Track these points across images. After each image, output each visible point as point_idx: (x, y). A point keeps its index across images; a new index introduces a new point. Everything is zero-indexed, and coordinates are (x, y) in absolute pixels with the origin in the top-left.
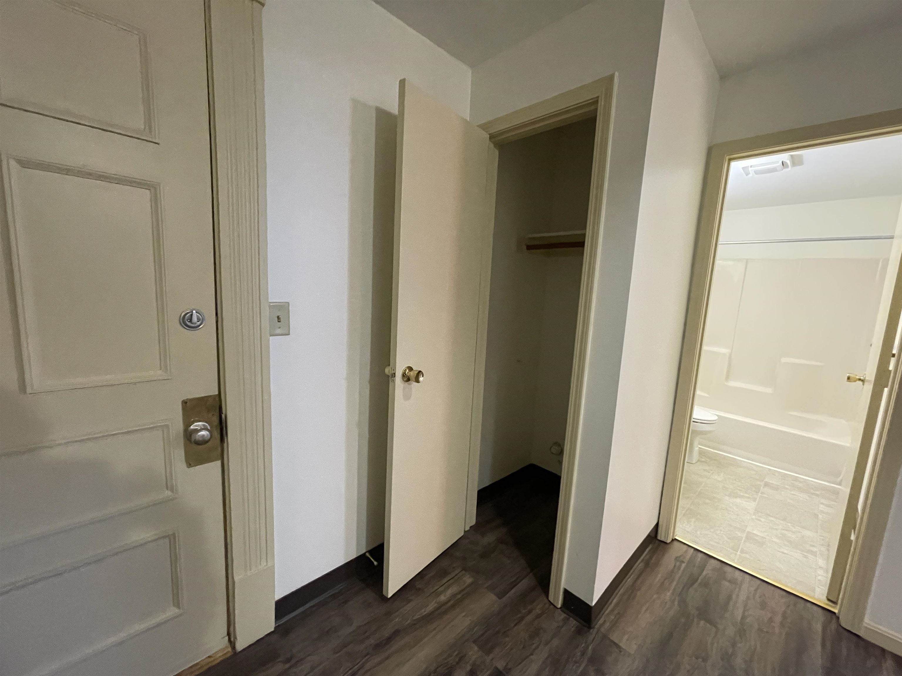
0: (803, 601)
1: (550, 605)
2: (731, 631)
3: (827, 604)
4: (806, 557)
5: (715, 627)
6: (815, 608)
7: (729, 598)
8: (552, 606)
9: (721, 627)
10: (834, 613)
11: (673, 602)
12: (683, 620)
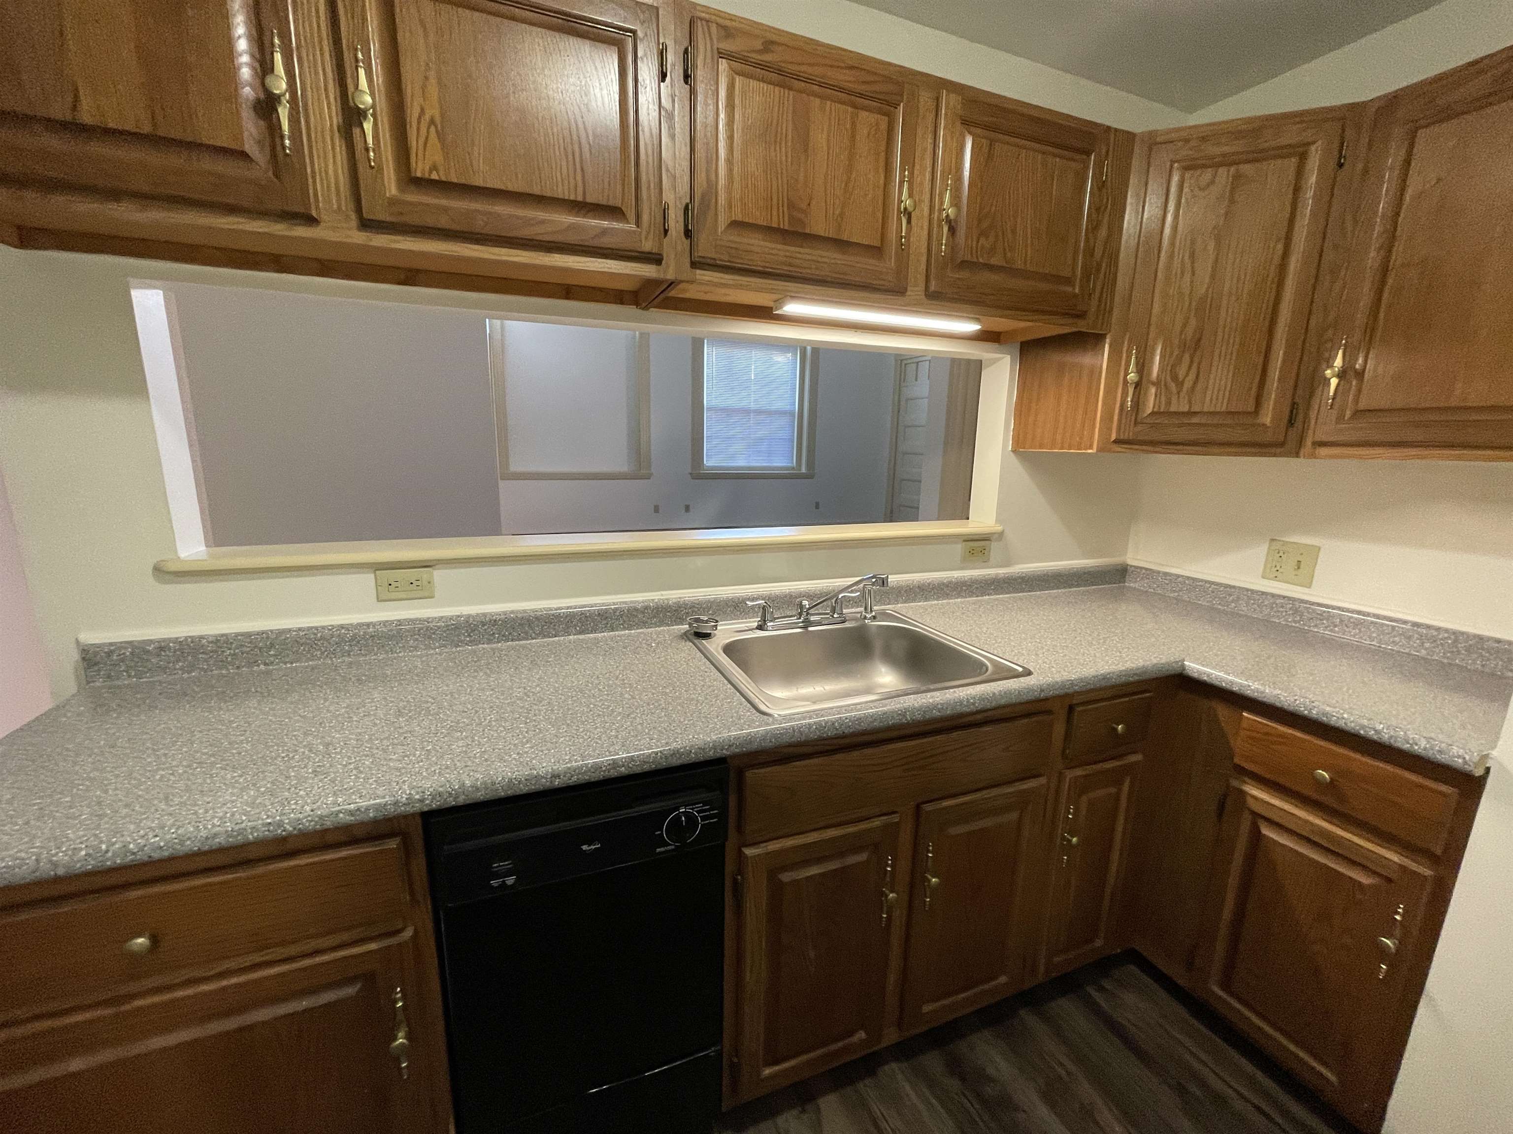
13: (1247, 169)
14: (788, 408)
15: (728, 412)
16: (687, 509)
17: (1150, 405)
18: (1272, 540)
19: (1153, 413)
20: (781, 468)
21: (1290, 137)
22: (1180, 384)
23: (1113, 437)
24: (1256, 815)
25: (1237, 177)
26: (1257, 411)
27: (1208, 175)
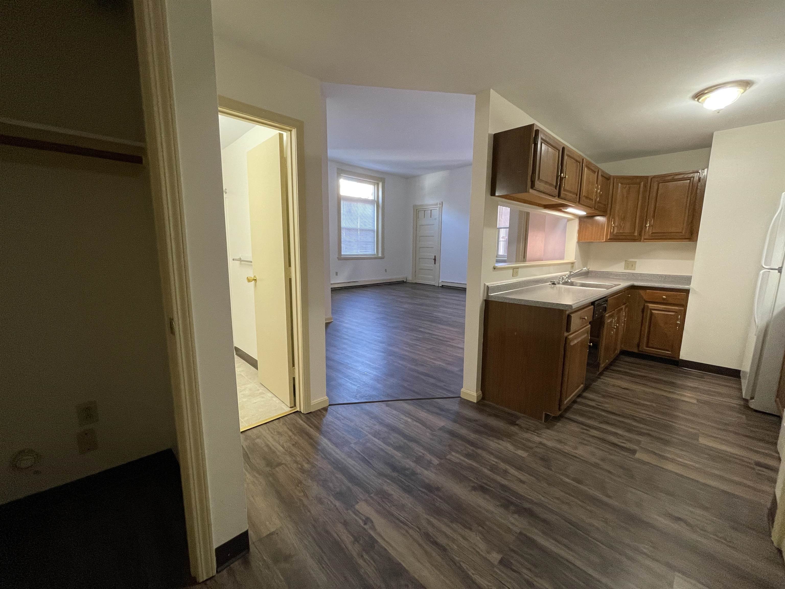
0: (285, 417)
1: (206, 584)
2: (288, 458)
3: (292, 410)
4: (263, 397)
5: (282, 464)
6: (291, 415)
7: (267, 446)
8: (208, 582)
9: (284, 462)
10: (297, 411)
11: (254, 476)
12: (271, 479)
13: (631, 185)
14: (372, 228)
15: (349, 229)
16: (337, 274)
17: (615, 232)
18: (626, 261)
19: (616, 233)
20: (370, 255)
21: (638, 180)
22: (621, 227)
23: (609, 238)
24: (651, 309)
25: (630, 187)
26: (634, 233)
27: (625, 186)
